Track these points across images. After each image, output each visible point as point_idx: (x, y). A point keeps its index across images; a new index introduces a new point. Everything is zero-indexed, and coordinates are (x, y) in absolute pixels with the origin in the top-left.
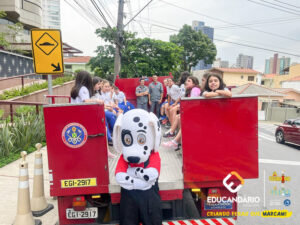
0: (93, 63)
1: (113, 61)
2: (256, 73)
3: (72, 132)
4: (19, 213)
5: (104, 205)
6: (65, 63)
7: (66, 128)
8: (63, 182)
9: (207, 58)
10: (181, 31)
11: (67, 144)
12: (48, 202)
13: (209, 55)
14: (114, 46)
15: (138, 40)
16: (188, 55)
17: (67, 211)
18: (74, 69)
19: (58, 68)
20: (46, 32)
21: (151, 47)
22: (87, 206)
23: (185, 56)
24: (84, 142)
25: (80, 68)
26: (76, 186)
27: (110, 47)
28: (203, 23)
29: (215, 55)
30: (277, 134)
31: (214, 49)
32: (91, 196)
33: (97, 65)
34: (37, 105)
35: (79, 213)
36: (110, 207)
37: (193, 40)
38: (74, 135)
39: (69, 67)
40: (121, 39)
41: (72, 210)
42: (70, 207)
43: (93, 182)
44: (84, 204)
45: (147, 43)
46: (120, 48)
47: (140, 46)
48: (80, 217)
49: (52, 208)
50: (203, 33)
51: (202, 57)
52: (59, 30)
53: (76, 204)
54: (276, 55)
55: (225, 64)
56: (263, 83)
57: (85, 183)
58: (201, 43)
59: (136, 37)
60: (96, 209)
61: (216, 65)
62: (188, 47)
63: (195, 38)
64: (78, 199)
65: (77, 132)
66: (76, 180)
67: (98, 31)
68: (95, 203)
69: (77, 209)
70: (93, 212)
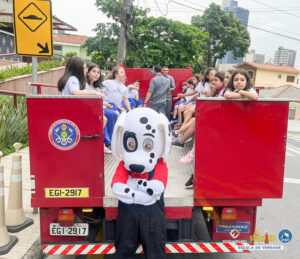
0: (90, 45)
1: (116, 45)
3: (61, 130)
5: (96, 221)
6: (54, 43)
7: (54, 125)
8: (47, 190)
9: (238, 49)
10: (207, 12)
11: (55, 145)
12: (27, 216)
13: (240, 45)
14: (119, 24)
15: (150, 20)
16: (214, 43)
17: (51, 225)
18: (65, 51)
19: (45, 50)
21: (166, 30)
22: (75, 221)
23: (209, 44)
24: (75, 144)
25: (73, 51)
26: (63, 196)
27: (114, 26)
29: (248, 46)
31: (247, 38)
32: (81, 209)
33: (95, 48)
34: (15, 95)
35: (66, 229)
36: (104, 223)
37: (221, 25)
38: (64, 134)
39: (59, 48)
40: (128, 16)
41: (57, 225)
42: (55, 222)
43: (85, 193)
44: (72, 218)
45: (162, 23)
46: (126, 28)
47: (153, 26)
48: (66, 234)
49: (31, 223)
50: (235, 16)
51: (232, 48)
53: (62, 218)
55: (260, 58)
57: (74, 193)
58: (231, 29)
59: (149, 15)
60: (87, 226)
61: (248, 59)
62: (214, 32)
63: (225, 22)
64: (65, 212)
65: (67, 130)
66: (63, 190)
67: (99, 3)
68: (85, 218)
69: (64, 224)
70: (83, 229)
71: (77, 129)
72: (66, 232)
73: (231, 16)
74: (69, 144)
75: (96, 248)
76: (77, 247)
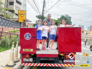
2: (84, 31)
4: (10, 60)
5: (35, 58)
8: (23, 49)
10: (61, 17)
11: (26, 39)
12: (18, 59)
17: (24, 59)
19: (25, 21)
20: (22, 11)
26: (27, 51)
28: (68, 15)
30: (90, 48)
31: (71, 22)
32: (31, 54)
34: (18, 35)
38: (28, 36)
41: (25, 59)
42: (25, 58)
43: (32, 50)
44: (29, 56)
48: (27, 61)
49: (19, 61)
52: (26, 11)
54: (91, 26)
56: (87, 34)
57: (29, 50)
58: (67, 21)
60: (32, 59)
64: (27, 55)
66: (27, 49)
67: (36, 16)
68: (32, 57)
69: (27, 58)
70: (31, 60)
71: (31, 35)
72: (27, 60)
73: (67, 18)
74: (29, 39)
75: (34, 64)
76: (30, 64)
